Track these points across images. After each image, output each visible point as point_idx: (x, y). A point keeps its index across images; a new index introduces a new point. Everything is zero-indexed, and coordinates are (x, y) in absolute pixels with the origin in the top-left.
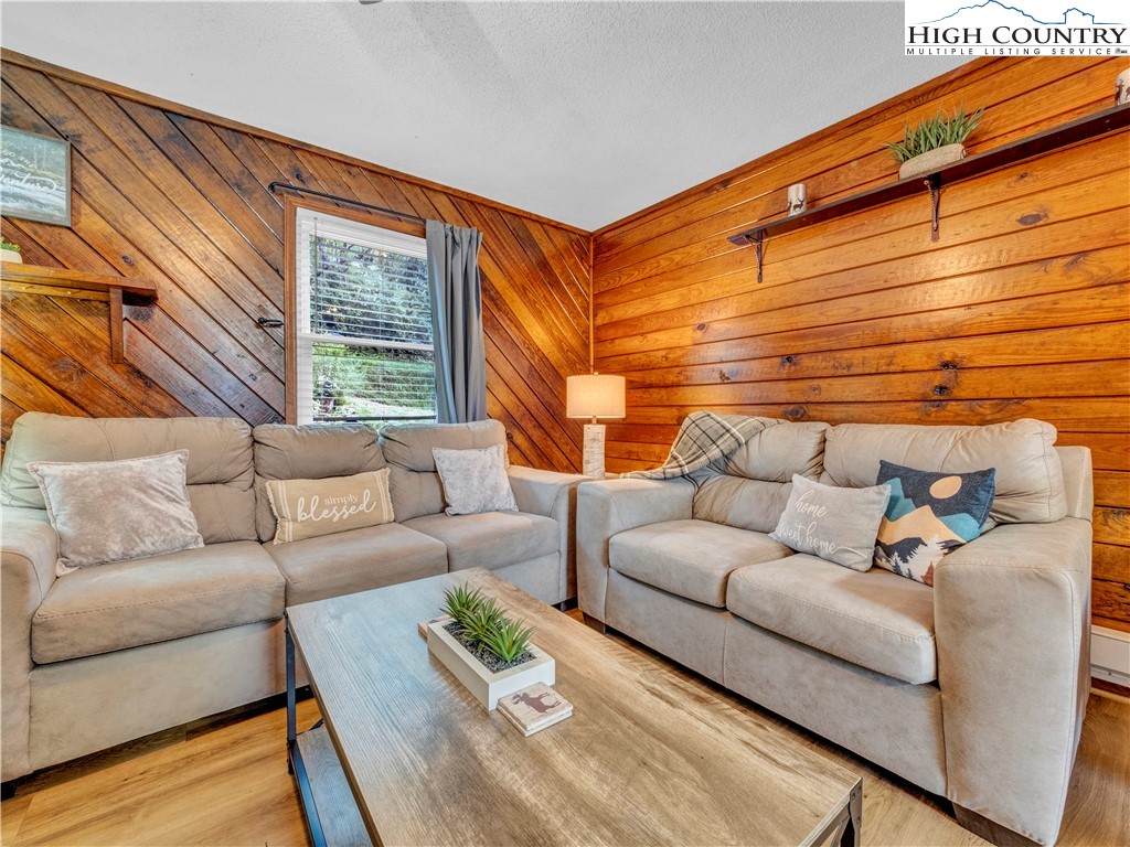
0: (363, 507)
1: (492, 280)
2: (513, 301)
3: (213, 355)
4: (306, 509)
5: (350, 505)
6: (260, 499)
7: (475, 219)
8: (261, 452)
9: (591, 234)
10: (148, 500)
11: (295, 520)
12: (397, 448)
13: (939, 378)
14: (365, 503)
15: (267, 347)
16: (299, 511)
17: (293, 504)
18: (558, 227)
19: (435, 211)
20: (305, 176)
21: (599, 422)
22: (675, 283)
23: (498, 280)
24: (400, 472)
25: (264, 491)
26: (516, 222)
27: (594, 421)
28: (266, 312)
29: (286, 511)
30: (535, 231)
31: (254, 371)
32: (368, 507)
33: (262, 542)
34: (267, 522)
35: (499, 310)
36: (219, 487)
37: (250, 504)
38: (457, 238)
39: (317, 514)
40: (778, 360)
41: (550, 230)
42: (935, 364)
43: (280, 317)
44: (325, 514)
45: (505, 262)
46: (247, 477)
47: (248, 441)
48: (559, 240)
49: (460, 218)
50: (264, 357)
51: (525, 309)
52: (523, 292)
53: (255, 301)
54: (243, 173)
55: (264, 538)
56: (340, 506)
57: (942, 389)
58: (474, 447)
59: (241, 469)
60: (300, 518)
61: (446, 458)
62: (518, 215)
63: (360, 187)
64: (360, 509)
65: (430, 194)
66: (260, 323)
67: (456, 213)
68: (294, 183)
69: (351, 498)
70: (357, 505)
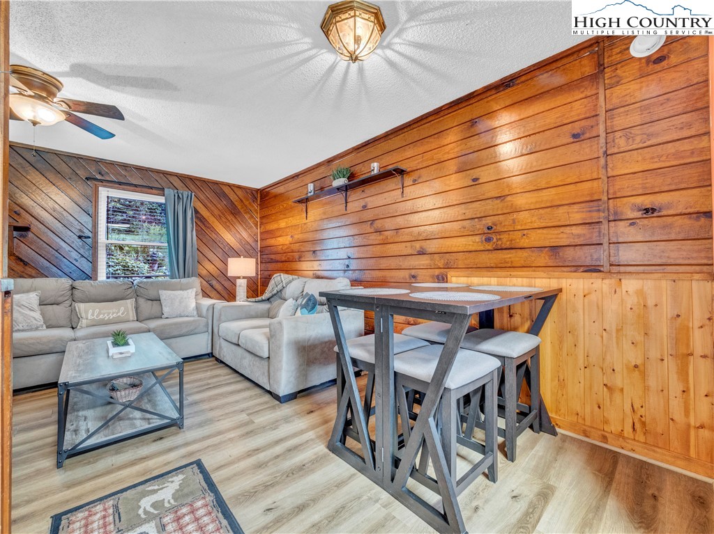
0: (120, 314)
1: (202, 213)
2: (213, 222)
3: (56, 251)
4: (93, 315)
5: (113, 313)
6: (73, 311)
7: (192, 186)
8: (76, 292)
9: (259, 190)
11: (87, 319)
12: (141, 290)
13: (347, 262)
14: (121, 312)
15: (83, 247)
16: (89, 315)
17: (87, 312)
18: (239, 187)
19: (170, 184)
20: (103, 173)
21: (244, 278)
22: (284, 216)
23: (204, 212)
24: (141, 301)
25: (75, 307)
26: (215, 187)
27: (241, 277)
28: (83, 232)
29: (83, 315)
30: (227, 190)
31: (76, 257)
32: (122, 314)
33: (73, 328)
34: (75, 319)
35: (205, 226)
36: (55, 306)
37: (69, 313)
38: (180, 195)
39: (97, 316)
40: (311, 253)
41: (235, 189)
42: (346, 256)
43: (90, 235)
44: (101, 316)
45: (209, 205)
46: (68, 303)
47: (69, 288)
48: (239, 193)
49: (184, 186)
50: (82, 251)
51: (220, 226)
52: (219, 218)
53: (78, 228)
54: (72, 174)
55: (74, 326)
56: (109, 313)
57: (348, 265)
58: (181, 289)
59: (66, 298)
60: (89, 318)
61: (164, 294)
62: (216, 183)
63: (131, 176)
64: (118, 315)
65: (168, 176)
66: (80, 237)
67: (182, 184)
68: (99, 177)
69: (114, 310)
70: (117, 313)
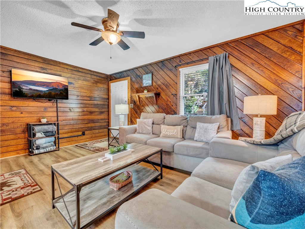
0: (174, 133)
1: (236, 66)
4: (164, 131)
10: (145, 126)
19: (214, 53)
20: (181, 61)
21: (262, 116)
26: (248, 41)
27: (259, 116)
30: (260, 39)
32: (175, 133)
36: (158, 125)
38: (218, 58)
54: (171, 66)
56: (170, 132)
58: (210, 123)
64: (173, 133)
67: (221, 50)
69: (172, 131)
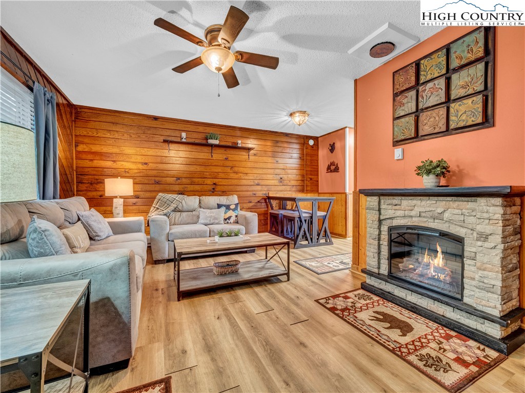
11: (80, 248)
13: (213, 187)
27: (118, 197)
40: (175, 179)
42: (212, 183)
57: (213, 189)
